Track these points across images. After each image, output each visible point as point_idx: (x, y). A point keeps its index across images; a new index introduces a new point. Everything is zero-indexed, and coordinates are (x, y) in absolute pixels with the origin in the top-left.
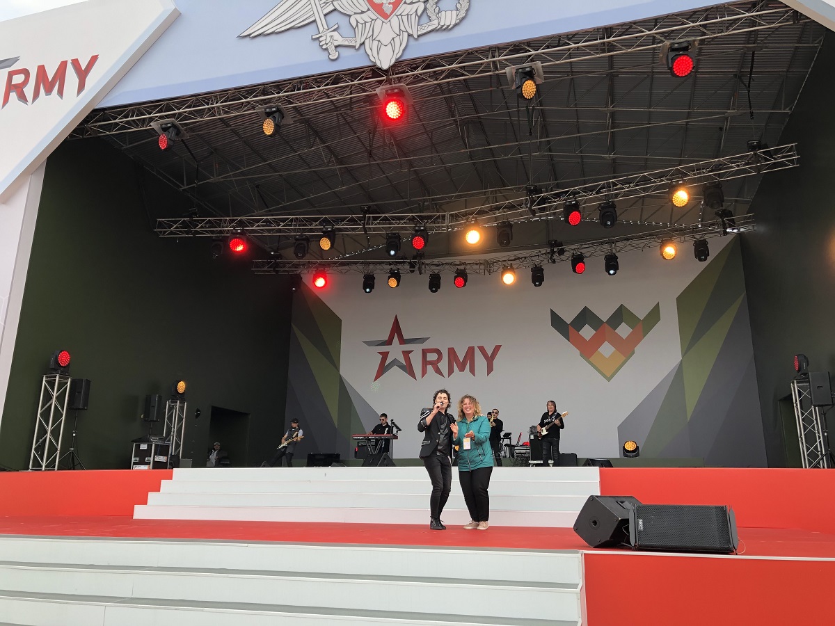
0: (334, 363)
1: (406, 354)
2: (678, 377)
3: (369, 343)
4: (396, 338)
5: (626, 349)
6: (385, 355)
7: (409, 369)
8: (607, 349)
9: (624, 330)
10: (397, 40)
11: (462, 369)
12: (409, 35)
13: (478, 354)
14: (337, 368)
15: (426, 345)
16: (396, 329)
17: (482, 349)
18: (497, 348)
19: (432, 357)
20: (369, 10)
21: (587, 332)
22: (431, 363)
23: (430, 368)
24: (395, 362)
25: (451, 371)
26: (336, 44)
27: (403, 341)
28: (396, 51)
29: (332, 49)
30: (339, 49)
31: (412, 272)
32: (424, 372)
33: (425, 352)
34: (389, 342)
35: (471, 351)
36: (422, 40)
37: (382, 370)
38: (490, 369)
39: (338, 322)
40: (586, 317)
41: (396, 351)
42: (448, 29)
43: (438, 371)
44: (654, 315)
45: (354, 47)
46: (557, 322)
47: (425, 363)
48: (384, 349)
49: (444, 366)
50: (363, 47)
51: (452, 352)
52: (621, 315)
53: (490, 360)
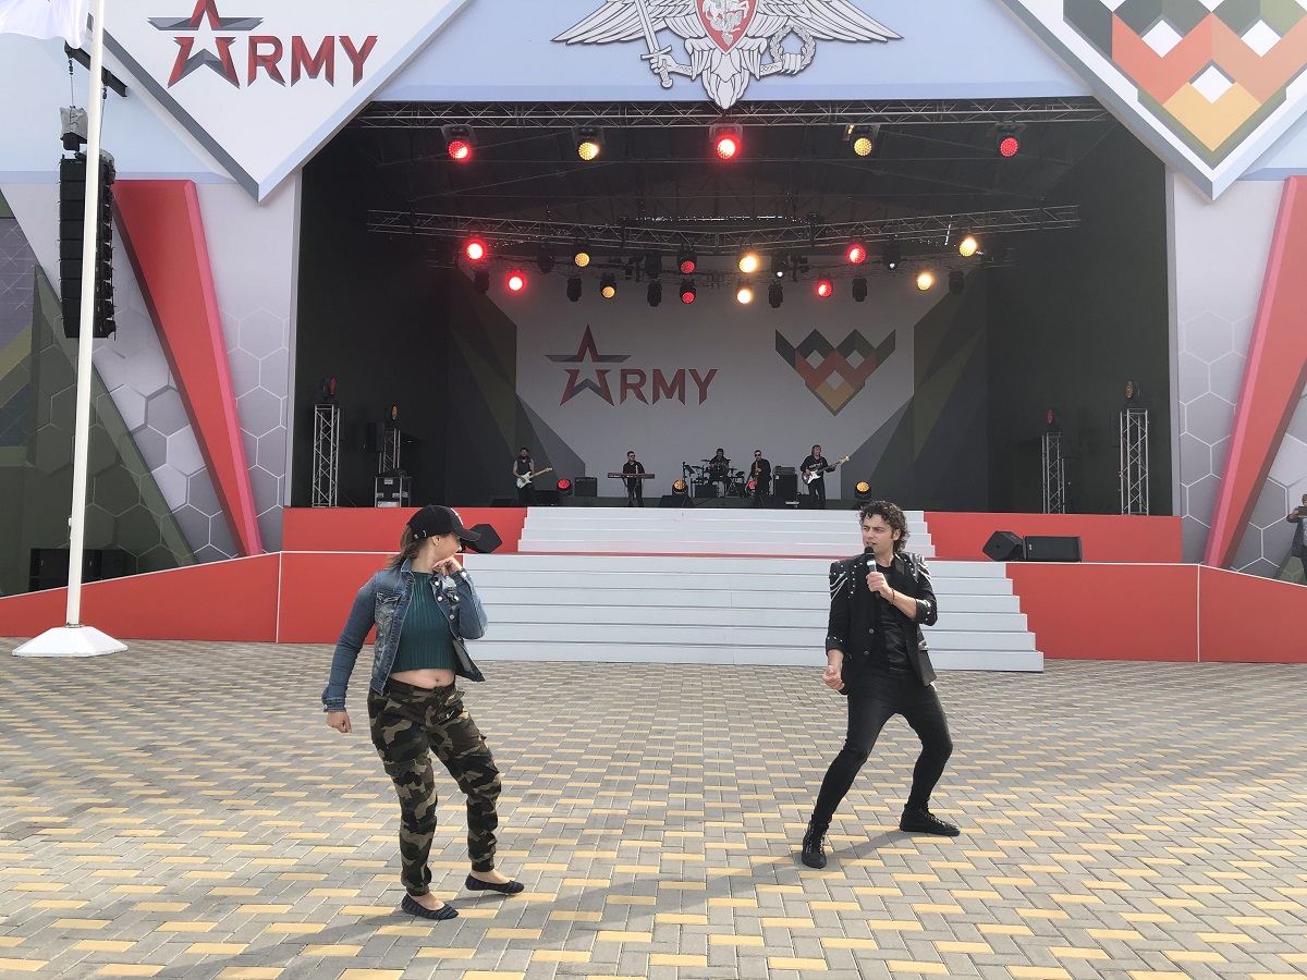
0: (509, 379)
1: (601, 373)
2: (909, 412)
3: (554, 358)
4: (588, 353)
5: (857, 380)
6: (574, 374)
7: (604, 392)
8: (835, 380)
9: (855, 359)
10: (738, 77)
11: (669, 395)
12: (751, 74)
13: (688, 377)
14: (513, 387)
15: (625, 365)
16: (588, 341)
17: (694, 373)
18: (712, 373)
19: (633, 379)
20: (706, 36)
21: (815, 359)
22: (632, 386)
23: (630, 392)
24: (587, 383)
25: (656, 398)
26: (670, 69)
27: (597, 358)
28: (737, 90)
29: (665, 76)
30: (672, 76)
31: (628, 279)
32: (623, 397)
33: (624, 373)
34: (579, 358)
35: (681, 374)
36: (763, 80)
37: (571, 391)
38: (703, 397)
39: (512, 329)
40: (815, 342)
41: (588, 369)
42: (792, 74)
43: (641, 397)
44: (889, 345)
45: (690, 77)
46: (782, 345)
47: (625, 386)
48: (573, 366)
49: (647, 390)
50: (699, 78)
51: (658, 374)
52: (854, 342)
53: (703, 387)
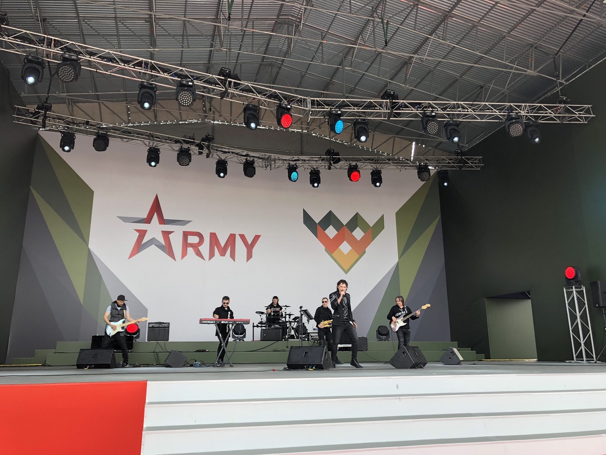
0: (83, 235)
1: (166, 234)
3: (125, 219)
5: (360, 248)
6: (142, 233)
7: (168, 249)
8: (345, 247)
9: (358, 234)
11: (223, 254)
14: (86, 241)
15: (188, 228)
16: (156, 208)
17: (243, 237)
18: (257, 238)
21: (331, 232)
22: (192, 245)
23: (190, 250)
24: (153, 241)
25: (212, 255)
32: (184, 254)
33: (186, 235)
34: (148, 220)
35: (232, 237)
37: (139, 246)
38: (249, 256)
39: (90, 193)
40: (330, 219)
41: (154, 230)
43: (199, 254)
44: (380, 225)
46: (308, 220)
47: (186, 245)
48: (142, 226)
49: (205, 249)
51: (213, 236)
52: (356, 221)
53: (250, 247)
